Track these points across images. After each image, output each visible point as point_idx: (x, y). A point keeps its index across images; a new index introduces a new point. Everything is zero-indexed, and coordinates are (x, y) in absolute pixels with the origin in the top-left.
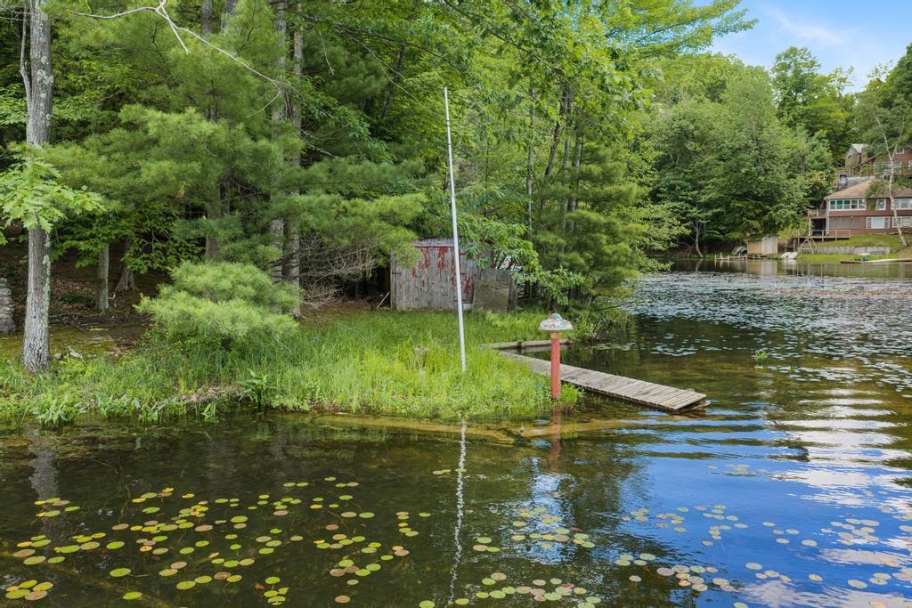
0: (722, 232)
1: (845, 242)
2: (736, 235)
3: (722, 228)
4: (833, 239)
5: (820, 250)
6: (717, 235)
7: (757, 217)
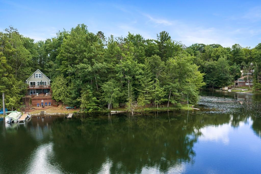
0: (218, 85)
1: (241, 88)
2: (220, 86)
3: (217, 85)
4: (239, 87)
5: (236, 89)
6: (217, 86)
7: (224, 83)
